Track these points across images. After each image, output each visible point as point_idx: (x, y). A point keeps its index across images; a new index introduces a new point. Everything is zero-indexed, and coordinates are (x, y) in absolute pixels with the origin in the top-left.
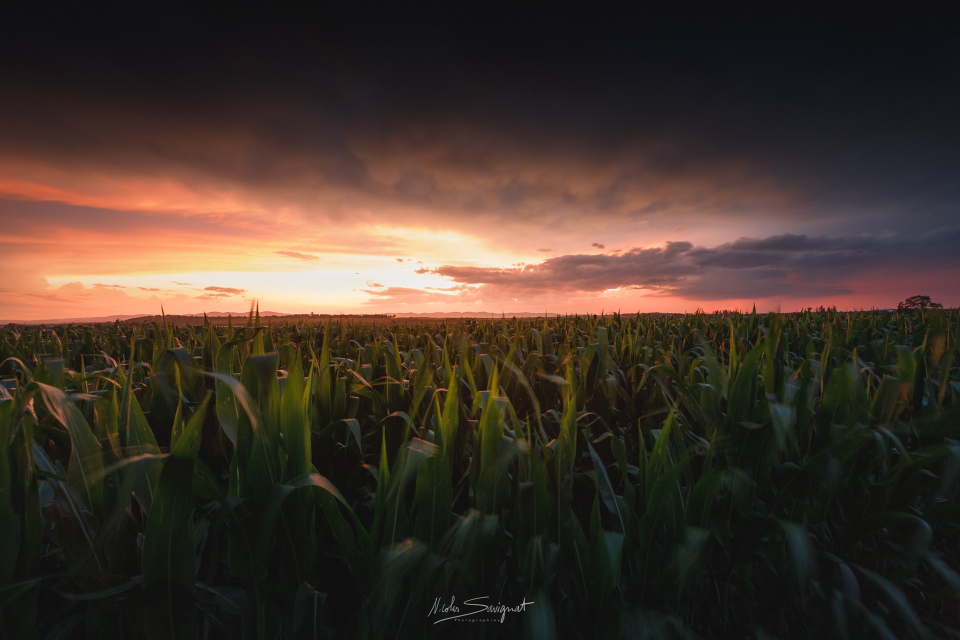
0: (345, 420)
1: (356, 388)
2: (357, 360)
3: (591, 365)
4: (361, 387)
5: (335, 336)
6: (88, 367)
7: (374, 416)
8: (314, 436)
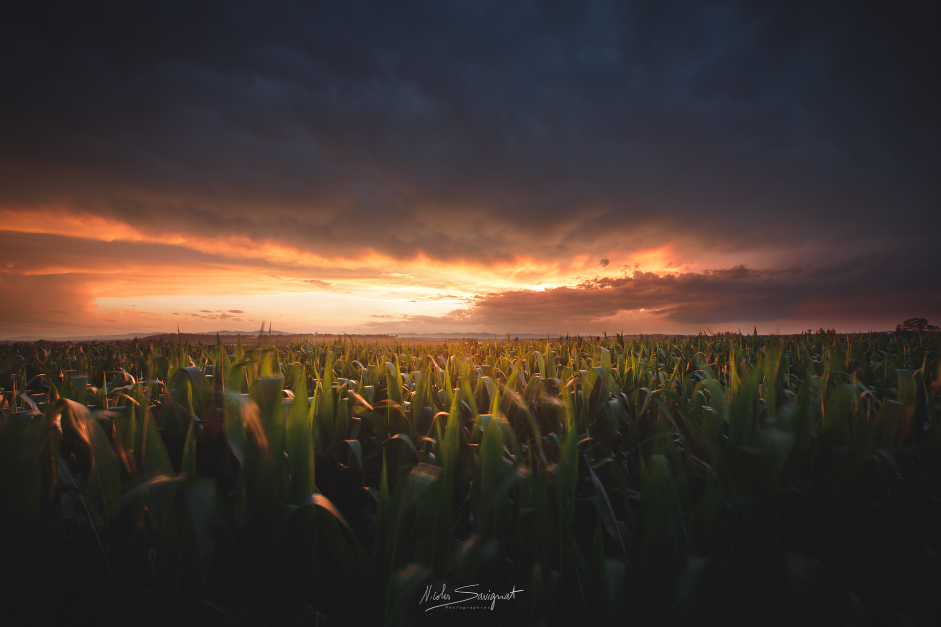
0: (347, 441)
1: (358, 410)
2: (359, 381)
3: (594, 388)
4: (362, 409)
5: (339, 356)
6: (109, 383)
7: (375, 438)
8: (317, 456)
